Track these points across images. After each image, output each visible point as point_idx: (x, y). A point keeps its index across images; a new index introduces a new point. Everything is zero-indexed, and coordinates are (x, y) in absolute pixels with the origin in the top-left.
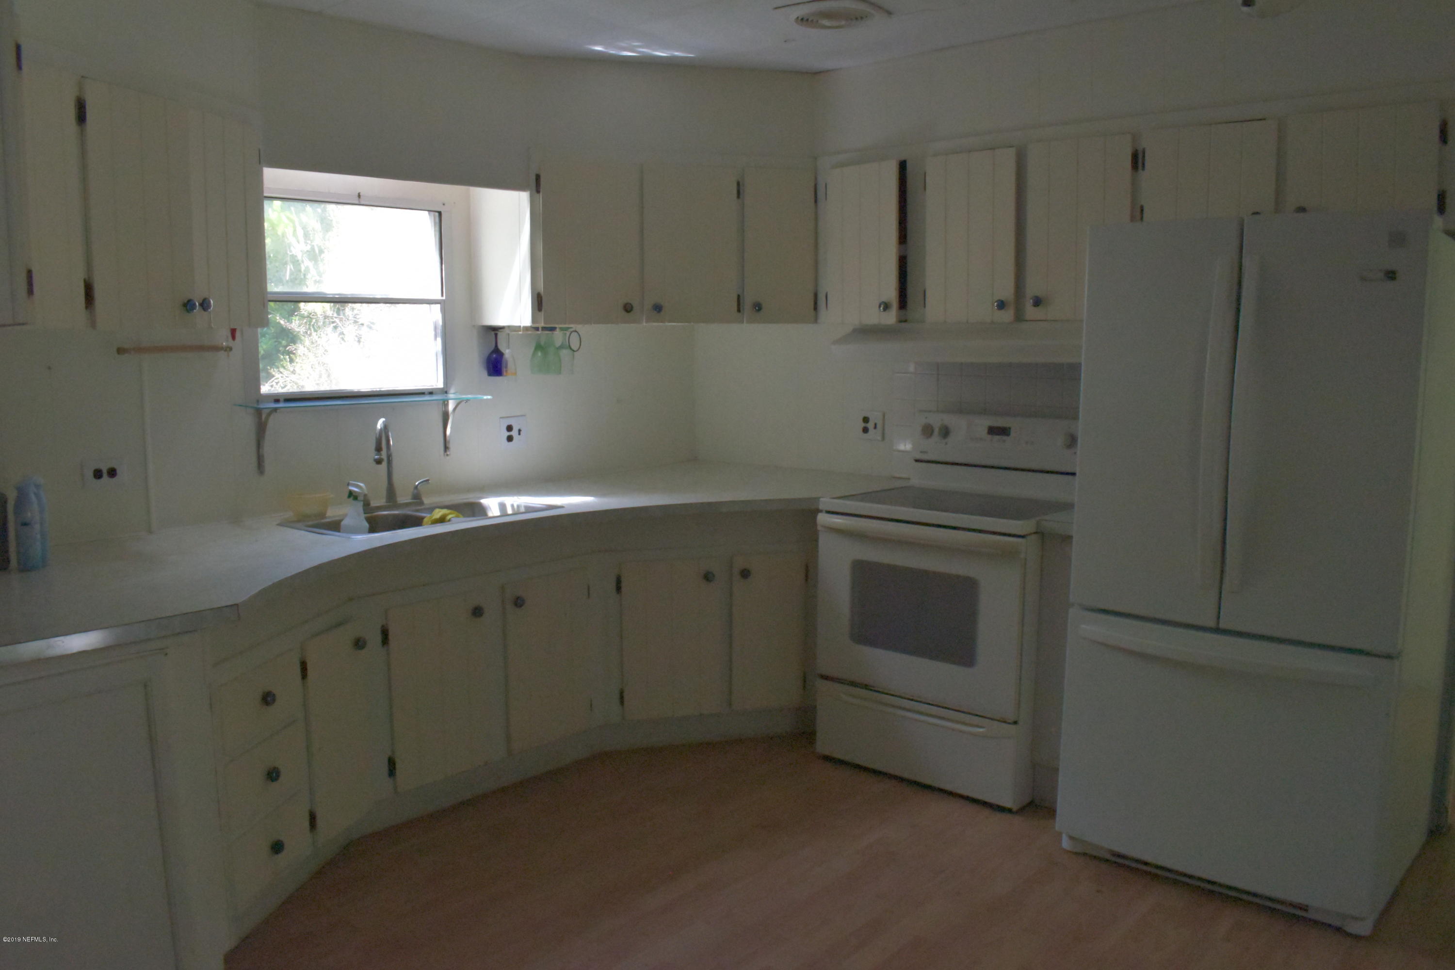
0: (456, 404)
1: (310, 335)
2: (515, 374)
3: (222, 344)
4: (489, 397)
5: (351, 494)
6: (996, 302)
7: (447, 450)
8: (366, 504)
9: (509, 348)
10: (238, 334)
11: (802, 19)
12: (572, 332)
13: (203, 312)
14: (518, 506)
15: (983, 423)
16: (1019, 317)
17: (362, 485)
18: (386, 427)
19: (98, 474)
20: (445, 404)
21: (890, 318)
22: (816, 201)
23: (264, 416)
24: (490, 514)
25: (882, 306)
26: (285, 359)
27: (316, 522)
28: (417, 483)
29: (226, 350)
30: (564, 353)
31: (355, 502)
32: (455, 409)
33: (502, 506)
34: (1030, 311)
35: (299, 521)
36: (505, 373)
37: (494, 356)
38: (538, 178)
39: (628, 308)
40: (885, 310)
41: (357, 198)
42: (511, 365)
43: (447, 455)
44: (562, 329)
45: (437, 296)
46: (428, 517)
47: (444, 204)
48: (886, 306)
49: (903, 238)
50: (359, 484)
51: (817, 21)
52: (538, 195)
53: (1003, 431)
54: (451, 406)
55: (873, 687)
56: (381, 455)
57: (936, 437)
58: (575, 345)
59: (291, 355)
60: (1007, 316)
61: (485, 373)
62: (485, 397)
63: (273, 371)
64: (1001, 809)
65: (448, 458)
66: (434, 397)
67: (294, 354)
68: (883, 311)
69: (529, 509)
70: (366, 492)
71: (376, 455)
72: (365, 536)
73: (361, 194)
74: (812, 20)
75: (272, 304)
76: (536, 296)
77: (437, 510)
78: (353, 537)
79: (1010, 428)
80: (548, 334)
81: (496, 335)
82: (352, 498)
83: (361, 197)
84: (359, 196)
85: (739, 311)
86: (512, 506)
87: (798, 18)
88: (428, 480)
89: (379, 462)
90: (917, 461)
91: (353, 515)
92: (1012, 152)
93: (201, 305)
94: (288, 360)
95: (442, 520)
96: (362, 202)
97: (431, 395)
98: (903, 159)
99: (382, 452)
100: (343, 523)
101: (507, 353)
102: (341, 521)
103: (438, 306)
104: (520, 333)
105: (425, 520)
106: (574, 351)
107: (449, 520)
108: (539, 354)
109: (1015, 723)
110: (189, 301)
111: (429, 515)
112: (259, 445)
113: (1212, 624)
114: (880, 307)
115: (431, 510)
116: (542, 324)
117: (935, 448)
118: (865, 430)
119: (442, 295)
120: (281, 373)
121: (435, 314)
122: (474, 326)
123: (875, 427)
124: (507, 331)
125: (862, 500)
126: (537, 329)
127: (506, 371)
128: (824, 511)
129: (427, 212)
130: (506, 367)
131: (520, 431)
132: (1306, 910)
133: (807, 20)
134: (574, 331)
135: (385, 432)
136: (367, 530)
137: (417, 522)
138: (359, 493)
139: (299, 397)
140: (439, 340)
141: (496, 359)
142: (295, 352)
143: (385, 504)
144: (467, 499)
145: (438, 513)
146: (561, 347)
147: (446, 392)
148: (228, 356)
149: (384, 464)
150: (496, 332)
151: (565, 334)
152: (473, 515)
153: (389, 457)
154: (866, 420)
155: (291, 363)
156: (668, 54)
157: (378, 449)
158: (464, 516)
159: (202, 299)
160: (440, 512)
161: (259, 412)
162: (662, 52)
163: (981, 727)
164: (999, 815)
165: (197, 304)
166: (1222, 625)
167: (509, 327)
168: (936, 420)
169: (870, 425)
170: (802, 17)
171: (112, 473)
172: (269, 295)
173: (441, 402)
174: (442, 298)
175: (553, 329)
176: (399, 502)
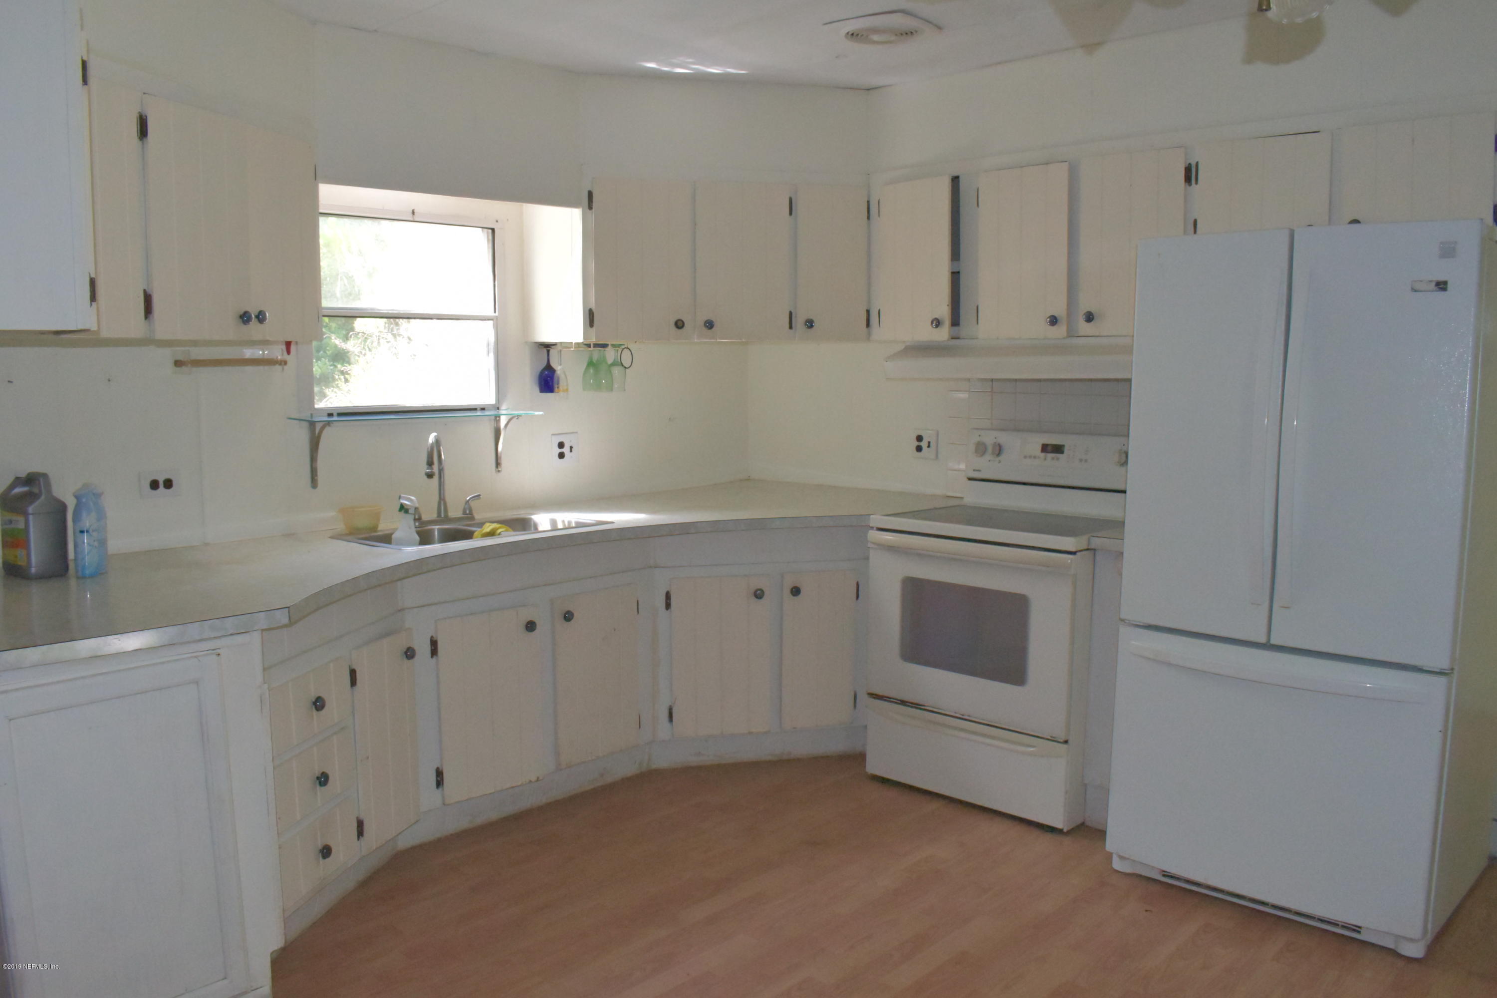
0: (507, 420)
1: (365, 355)
2: (567, 390)
3: (277, 357)
4: (541, 413)
5: (403, 508)
6: (1048, 318)
7: (499, 466)
8: (418, 519)
9: (561, 365)
10: (293, 348)
11: (853, 34)
12: (623, 349)
13: (259, 324)
14: (569, 522)
15: (1035, 442)
16: (1071, 333)
17: (413, 498)
18: (438, 442)
19: (154, 485)
20: (497, 418)
21: (943, 334)
22: (868, 218)
23: (317, 431)
24: (540, 529)
25: (934, 322)
26: (340, 379)
27: (367, 535)
28: (468, 499)
29: (280, 364)
30: (616, 371)
31: (407, 515)
32: (506, 425)
33: (554, 522)
34: (1084, 327)
35: (350, 534)
36: (556, 389)
37: (546, 372)
38: (590, 194)
39: (679, 324)
40: (937, 326)
41: (411, 215)
42: (562, 384)
43: (499, 471)
44: (614, 346)
45: (490, 312)
46: (478, 532)
47: (497, 221)
48: (937, 323)
49: (955, 254)
50: (411, 497)
51: (867, 36)
52: (591, 211)
53: (1058, 449)
54: (503, 421)
55: (924, 706)
56: (432, 469)
57: (988, 457)
58: (626, 362)
59: (346, 376)
60: (1060, 331)
61: (537, 389)
62: (537, 413)
63: (328, 391)
64: (1052, 830)
65: (499, 474)
66: (487, 413)
67: (348, 374)
68: (935, 328)
69: (579, 525)
70: (417, 505)
71: (428, 469)
72: (416, 548)
73: (415, 211)
74: (862, 35)
75: (326, 319)
76: (588, 312)
77: (488, 524)
78: (403, 549)
79: (1063, 446)
80: (599, 350)
81: (548, 352)
82: (403, 511)
83: (415, 214)
84: (413, 213)
85: (791, 327)
86: (563, 521)
87: (848, 33)
88: (479, 496)
89: (430, 476)
90: (970, 479)
91: (404, 528)
92: (1065, 166)
93: (257, 317)
94: (343, 380)
95: (492, 534)
96: (416, 219)
97: (483, 411)
98: (956, 174)
99: (433, 466)
100: (393, 536)
101: (558, 369)
102: (391, 534)
103: (491, 322)
104: (572, 349)
105: (476, 534)
106: (625, 368)
107: (499, 534)
108: (592, 371)
109: (1066, 742)
110: (246, 313)
111: (479, 529)
112: (313, 459)
113: (1263, 639)
114: (932, 323)
115: (481, 525)
116: (593, 340)
117: (989, 467)
118: (919, 449)
119: (495, 312)
120: (336, 392)
121: (487, 331)
122: (526, 342)
123: (929, 446)
124: (559, 347)
125: (914, 517)
126: (589, 346)
127: (558, 387)
128: (875, 528)
129: (480, 229)
130: (558, 383)
131: (571, 448)
132: (1359, 932)
133: (858, 35)
134: (625, 348)
135: (437, 446)
136: (418, 544)
137: (467, 535)
138: (411, 506)
139: (352, 411)
140: (492, 355)
141: (548, 376)
142: (349, 372)
143: (436, 518)
144: (519, 515)
145: (488, 528)
146: (613, 364)
147: (498, 409)
148: (283, 369)
149: (436, 477)
150: (548, 349)
151: (618, 350)
152: (524, 529)
153: (441, 471)
154: (919, 438)
155: (345, 383)
156: (721, 70)
157: (430, 463)
158: (514, 530)
159: (258, 311)
160: (490, 526)
161: (312, 424)
162: (716, 69)
163: (1034, 747)
164: (1049, 836)
165: (253, 316)
166: (1273, 641)
167: (561, 343)
168: (989, 439)
169: (924, 444)
170: (852, 32)
171: (168, 484)
172: (323, 310)
173: (493, 418)
174: (494, 315)
175: (605, 346)
176: (449, 517)
